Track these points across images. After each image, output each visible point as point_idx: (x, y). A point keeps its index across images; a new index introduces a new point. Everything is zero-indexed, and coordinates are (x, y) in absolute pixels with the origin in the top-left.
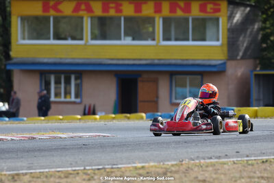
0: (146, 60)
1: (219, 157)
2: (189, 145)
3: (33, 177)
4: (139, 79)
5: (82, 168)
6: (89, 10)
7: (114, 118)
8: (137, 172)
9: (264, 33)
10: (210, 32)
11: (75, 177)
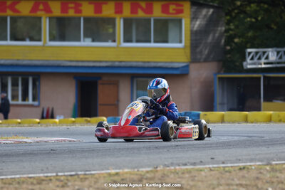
0: (106, 62)
1: (194, 164)
2: (161, 150)
3: (5, 184)
4: (99, 82)
5: (54, 174)
6: (48, 10)
7: (74, 122)
8: (112, 178)
9: (228, 34)
10: (172, 33)
11: (48, 184)
